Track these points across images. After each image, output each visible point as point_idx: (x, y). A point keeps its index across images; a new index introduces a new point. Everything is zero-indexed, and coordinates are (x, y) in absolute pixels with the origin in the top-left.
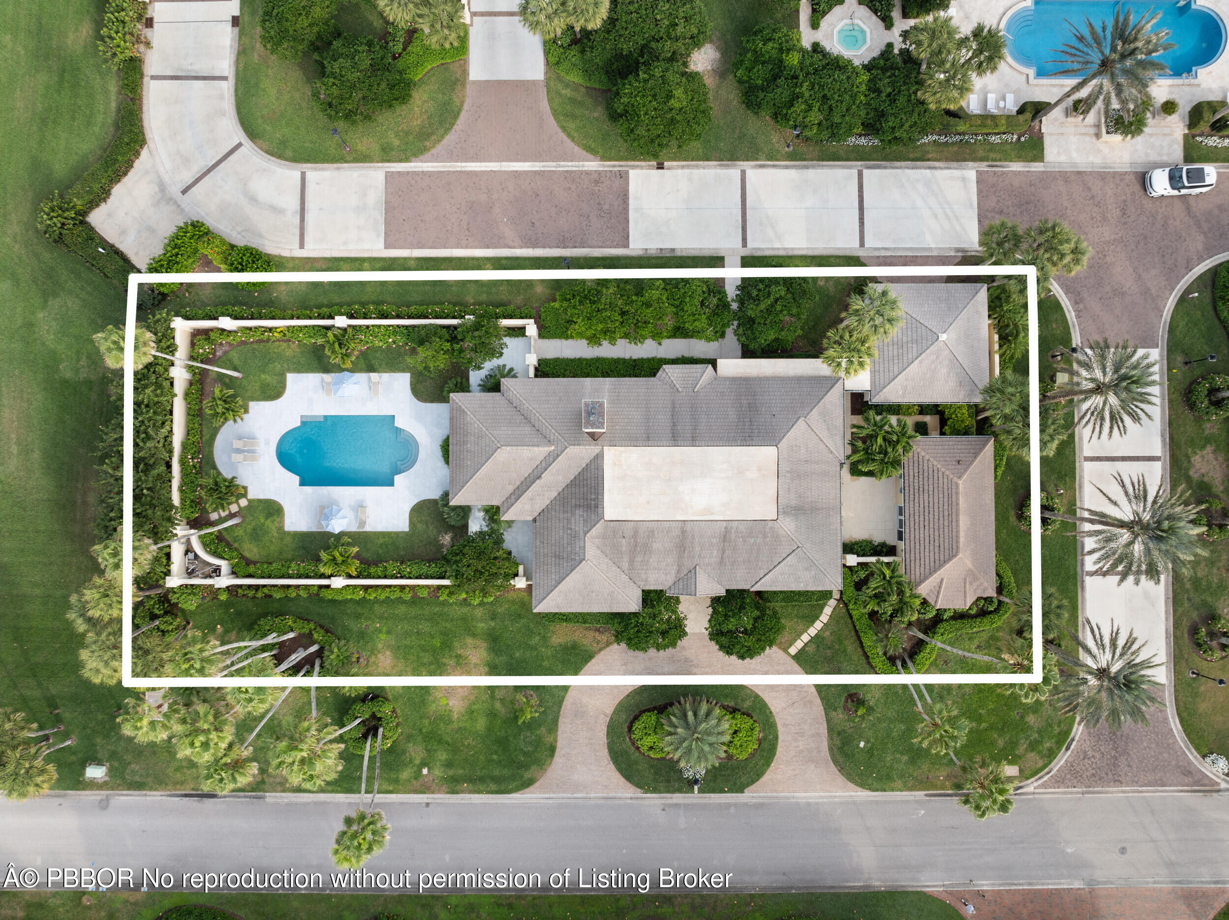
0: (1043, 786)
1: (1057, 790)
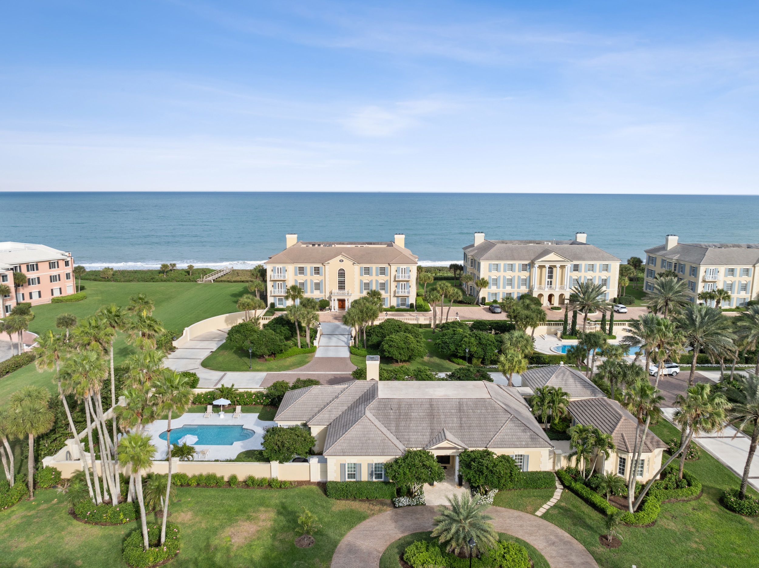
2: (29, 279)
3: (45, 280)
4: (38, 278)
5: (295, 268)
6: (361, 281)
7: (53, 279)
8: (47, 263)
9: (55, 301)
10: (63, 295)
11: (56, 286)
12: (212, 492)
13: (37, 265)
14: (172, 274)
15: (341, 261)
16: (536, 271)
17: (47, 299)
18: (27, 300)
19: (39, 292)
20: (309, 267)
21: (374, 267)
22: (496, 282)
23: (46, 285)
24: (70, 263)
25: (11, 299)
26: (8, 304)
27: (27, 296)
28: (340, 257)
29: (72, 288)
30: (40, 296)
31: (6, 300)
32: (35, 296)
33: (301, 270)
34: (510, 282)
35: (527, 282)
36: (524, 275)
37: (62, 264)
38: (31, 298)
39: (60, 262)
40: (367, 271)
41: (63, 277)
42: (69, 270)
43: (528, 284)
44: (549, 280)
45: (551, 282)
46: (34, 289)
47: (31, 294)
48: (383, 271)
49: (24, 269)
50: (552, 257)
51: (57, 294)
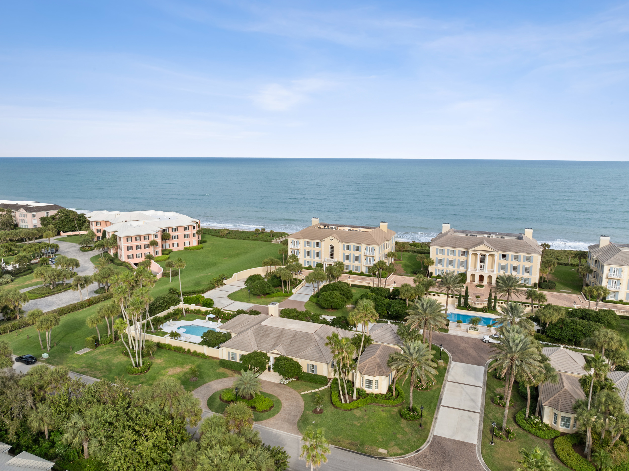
0: (399, 461)
1: (406, 465)
2: (173, 236)
3: (181, 237)
4: (178, 236)
5: (305, 242)
6: (344, 254)
7: (186, 236)
8: (183, 228)
9: (186, 249)
10: (191, 246)
11: (187, 240)
12: (178, 354)
13: (177, 228)
14: (260, 236)
15: (332, 240)
16: (471, 257)
17: (181, 248)
18: (171, 248)
19: (178, 244)
20: (313, 242)
21: (352, 245)
22: (441, 262)
23: (181, 240)
24: (196, 227)
25: (158, 248)
26: (157, 250)
27: (171, 245)
28: (331, 237)
29: (196, 242)
30: (178, 246)
31: (156, 248)
32: (176, 245)
33: (308, 243)
34: (452, 263)
35: (465, 264)
36: (463, 259)
37: (191, 228)
38: (173, 246)
39: (190, 227)
40: (348, 247)
41: (191, 235)
42: (195, 231)
43: (465, 266)
44: (482, 264)
45: (484, 265)
46: (175, 241)
47: (173, 244)
48: (357, 248)
49: (170, 230)
50: (481, 247)
51: (187, 245)
